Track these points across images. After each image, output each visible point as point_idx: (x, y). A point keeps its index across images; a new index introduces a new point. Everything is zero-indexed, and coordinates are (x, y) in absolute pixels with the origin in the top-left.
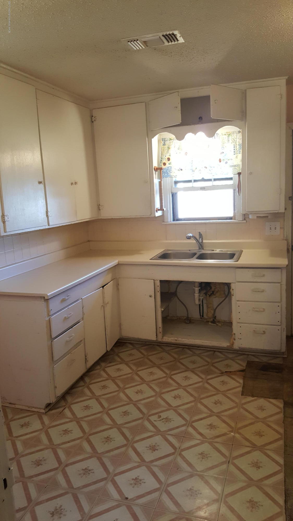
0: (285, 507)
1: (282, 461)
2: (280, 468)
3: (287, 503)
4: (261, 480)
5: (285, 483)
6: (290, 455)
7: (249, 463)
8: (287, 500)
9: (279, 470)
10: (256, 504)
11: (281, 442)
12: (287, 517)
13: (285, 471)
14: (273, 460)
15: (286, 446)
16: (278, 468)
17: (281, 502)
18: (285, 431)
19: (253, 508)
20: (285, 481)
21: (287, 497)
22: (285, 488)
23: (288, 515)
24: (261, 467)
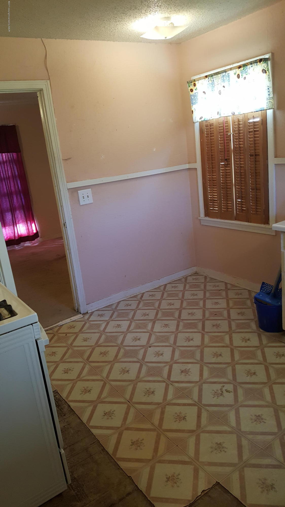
0: (67, 403)
1: (94, 431)
2: (91, 424)
3: (68, 407)
4: (95, 407)
5: (79, 417)
6: (93, 443)
7: (115, 412)
8: (69, 408)
9: (90, 422)
10: (85, 392)
11: (110, 450)
12: (62, 399)
13: (86, 426)
14: (101, 428)
15: (104, 449)
16: (92, 423)
17: (72, 404)
18: (119, 468)
19: (85, 389)
20: (80, 419)
21: (70, 410)
22: (76, 413)
23: (62, 400)
24: (104, 416)
